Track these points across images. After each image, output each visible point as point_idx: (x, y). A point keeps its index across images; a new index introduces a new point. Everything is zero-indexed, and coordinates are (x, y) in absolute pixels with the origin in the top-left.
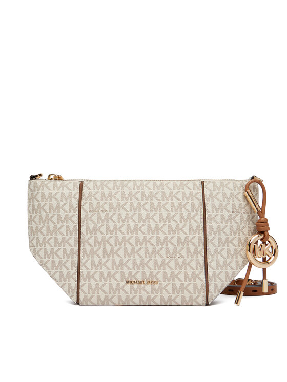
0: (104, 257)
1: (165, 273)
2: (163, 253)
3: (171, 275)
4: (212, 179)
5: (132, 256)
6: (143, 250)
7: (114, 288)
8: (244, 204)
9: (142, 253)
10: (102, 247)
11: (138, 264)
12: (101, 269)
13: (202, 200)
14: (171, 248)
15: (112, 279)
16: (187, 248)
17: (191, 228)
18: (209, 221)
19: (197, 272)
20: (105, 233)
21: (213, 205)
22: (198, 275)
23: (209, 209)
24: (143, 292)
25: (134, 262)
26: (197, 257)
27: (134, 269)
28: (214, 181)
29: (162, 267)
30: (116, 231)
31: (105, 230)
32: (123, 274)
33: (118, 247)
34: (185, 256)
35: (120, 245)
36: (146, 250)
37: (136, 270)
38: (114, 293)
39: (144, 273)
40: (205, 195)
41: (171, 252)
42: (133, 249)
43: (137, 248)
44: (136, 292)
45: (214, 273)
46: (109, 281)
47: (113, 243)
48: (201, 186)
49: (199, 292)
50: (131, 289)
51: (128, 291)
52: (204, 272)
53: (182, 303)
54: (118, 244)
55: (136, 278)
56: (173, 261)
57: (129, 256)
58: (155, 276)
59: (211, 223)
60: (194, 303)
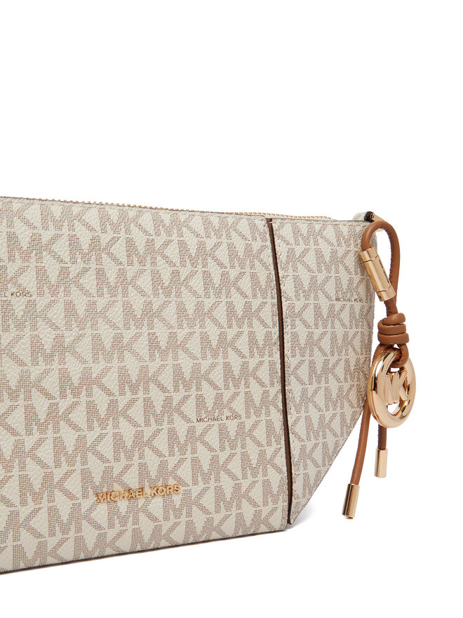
0: (29, 433)
1: (195, 461)
2: (190, 408)
3: (210, 465)
4: (289, 214)
5: (110, 423)
6: (140, 404)
7: (65, 518)
8: (357, 278)
9: (137, 412)
10: (21, 402)
11: (129, 444)
12: (23, 468)
13: (272, 268)
14: (209, 394)
15: (57, 493)
16: (246, 393)
17: (252, 341)
18: (289, 320)
19: (269, 451)
20: (28, 360)
21: (297, 281)
22: (272, 459)
23: (288, 292)
24: (142, 517)
25: (118, 441)
26: (268, 413)
27: (117, 459)
28: (292, 219)
29: (189, 448)
30: (63, 354)
31: (28, 351)
32: (86, 476)
33: (70, 399)
34: (242, 413)
35: (76, 393)
36: (148, 404)
37: (124, 462)
38: (63, 533)
39: (143, 468)
40: (278, 254)
41: (210, 404)
42: (113, 404)
43: (123, 402)
44: (124, 521)
45: (303, 449)
46: (49, 501)
47: (55, 391)
48: (267, 230)
49: (275, 501)
50: (113, 514)
51: (103, 522)
52: (283, 450)
53: (236, 529)
54: (69, 391)
55: (122, 484)
56: (215, 430)
57: (103, 424)
58: (172, 472)
59: (293, 326)
60: (263, 528)
